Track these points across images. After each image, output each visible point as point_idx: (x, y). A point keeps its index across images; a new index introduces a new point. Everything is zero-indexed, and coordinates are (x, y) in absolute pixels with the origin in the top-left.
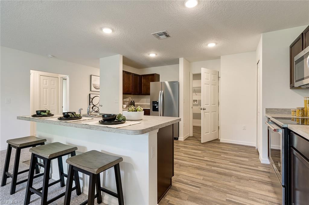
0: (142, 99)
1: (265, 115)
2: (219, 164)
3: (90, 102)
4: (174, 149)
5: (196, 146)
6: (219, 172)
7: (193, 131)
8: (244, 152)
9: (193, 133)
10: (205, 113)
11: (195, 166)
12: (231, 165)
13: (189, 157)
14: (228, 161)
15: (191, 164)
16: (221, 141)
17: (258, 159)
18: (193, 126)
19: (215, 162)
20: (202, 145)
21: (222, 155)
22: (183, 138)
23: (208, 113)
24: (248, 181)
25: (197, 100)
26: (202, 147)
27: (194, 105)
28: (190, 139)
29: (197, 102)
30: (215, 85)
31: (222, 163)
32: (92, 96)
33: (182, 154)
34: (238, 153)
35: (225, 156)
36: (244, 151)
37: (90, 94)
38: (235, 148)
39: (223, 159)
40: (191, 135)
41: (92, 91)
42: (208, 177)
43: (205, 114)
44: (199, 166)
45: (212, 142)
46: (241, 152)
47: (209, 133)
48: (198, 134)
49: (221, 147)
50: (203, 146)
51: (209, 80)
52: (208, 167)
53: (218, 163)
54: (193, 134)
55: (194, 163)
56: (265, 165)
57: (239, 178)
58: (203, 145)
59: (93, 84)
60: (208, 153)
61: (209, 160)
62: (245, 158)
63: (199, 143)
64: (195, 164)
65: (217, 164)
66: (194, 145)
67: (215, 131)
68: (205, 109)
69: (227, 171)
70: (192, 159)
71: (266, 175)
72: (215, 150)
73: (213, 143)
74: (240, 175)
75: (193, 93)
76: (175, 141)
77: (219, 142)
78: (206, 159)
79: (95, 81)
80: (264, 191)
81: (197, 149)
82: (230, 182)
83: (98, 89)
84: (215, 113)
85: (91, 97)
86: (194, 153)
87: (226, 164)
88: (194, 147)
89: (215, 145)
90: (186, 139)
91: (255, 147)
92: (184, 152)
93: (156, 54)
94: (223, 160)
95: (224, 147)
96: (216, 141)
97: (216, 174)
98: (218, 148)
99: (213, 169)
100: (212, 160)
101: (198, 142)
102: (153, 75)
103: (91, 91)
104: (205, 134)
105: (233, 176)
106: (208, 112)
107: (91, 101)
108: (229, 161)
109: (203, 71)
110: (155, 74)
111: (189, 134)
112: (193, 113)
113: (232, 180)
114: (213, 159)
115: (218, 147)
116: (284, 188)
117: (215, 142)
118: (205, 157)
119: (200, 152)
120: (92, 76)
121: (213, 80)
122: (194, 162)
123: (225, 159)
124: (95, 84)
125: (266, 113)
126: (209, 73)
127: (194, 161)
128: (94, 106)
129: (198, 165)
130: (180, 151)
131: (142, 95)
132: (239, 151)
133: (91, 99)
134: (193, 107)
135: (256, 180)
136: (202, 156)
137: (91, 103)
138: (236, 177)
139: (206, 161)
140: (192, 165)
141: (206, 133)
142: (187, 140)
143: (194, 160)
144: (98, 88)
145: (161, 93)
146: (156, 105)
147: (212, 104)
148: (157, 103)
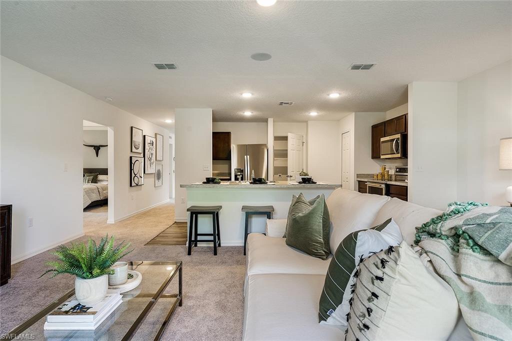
1: (356, 179)
3: (131, 170)
30: (300, 151)
32: (134, 160)
41: (133, 152)
59: (133, 141)
79: (135, 136)
83: (137, 149)
85: (132, 162)
103: (131, 151)
107: (132, 168)
121: (298, 145)
124: (135, 142)
126: (294, 139)
128: (135, 175)
133: (133, 165)
137: (132, 172)
144: (137, 147)
145: (247, 158)
146: (239, 173)
147: (297, 171)
148: (242, 171)
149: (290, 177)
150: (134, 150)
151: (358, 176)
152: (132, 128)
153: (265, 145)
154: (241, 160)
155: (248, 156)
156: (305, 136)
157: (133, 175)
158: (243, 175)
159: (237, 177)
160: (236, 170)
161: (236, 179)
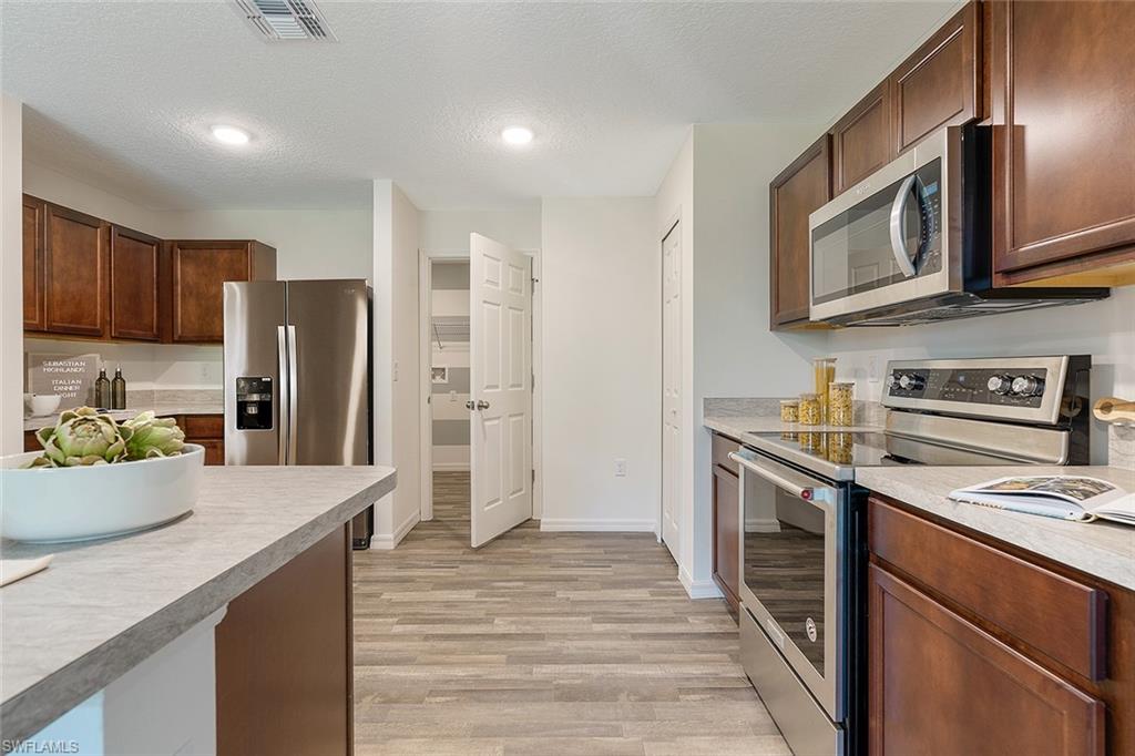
0: (177, 363)
1: (703, 421)
2: (556, 644)
4: (355, 601)
5: (451, 564)
6: (564, 686)
7: (434, 494)
8: (629, 561)
9: (435, 503)
10: (487, 423)
11: (458, 681)
12: (600, 636)
13: (427, 638)
14: (585, 619)
15: (441, 672)
16: (543, 528)
17: (675, 583)
18: (434, 473)
19: (540, 637)
20: (475, 557)
21: (560, 594)
22: (391, 536)
23: (496, 422)
24: (678, 700)
25: (444, 370)
26: (475, 569)
27: (436, 389)
28: (421, 538)
29: (443, 377)
30: (521, 310)
31: (565, 636)
33: (392, 625)
34: (608, 572)
35: (574, 595)
36: (626, 557)
38: (597, 551)
39: (567, 609)
40: (427, 516)
42: (527, 732)
43: (483, 426)
44: (478, 679)
45: (512, 538)
46: (620, 561)
47: (500, 502)
48: (450, 507)
49: (548, 556)
50: (479, 562)
51: (500, 288)
52: (515, 673)
53: (553, 636)
54: (434, 510)
55: (452, 664)
56: (702, 606)
57: (644, 699)
58: (481, 557)
60: (503, 596)
61: (513, 629)
62: (636, 587)
63: (461, 551)
64: (459, 672)
65: (551, 645)
66: (441, 563)
67: (521, 490)
68: (486, 407)
69: (594, 670)
70: (444, 645)
71: (722, 652)
72: (528, 573)
73: (514, 542)
74: (643, 679)
75: (432, 340)
76: (356, 557)
77: (535, 530)
78: (501, 630)
80: (740, 734)
81: (458, 583)
82: (617, 732)
84: (519, 418)
86: (449, 604)
87: (581, 636)
88: (442, 573)
89: (525, 548)
90: (405, 539)
91: (652, 536)
92: (399, 610)
94: (568, 614)
95: (558, 550)
96: (525, 529)
97: (556, 705)
98: (537, 563)
99: (540, 677)
100: (529, 629)
101: (456, 543)
102: (240, 246)
104: (486, 509)
105: (621, 690)
106: (495, 418)
108: (590, 618)
109: (479, 250)
110: (254, 241)
111: (418, 511)
112: (433, 421)
113: (626, 719)
114: (528, 623)
115: (537, 556)
116: (842, 732)
117: (522, 537)
118: (497, 615)
119: (469, 595)
121: (512, 289)
122: (453, 658)
123: (574, 609)
125: (705, 416)
126: (499, 260)
127: (452, 652)
129: (472, 671)
130: (381, 611)
131: (174, 342)
132: (613, 561)
134: (435, 397)
135: (703, 685)
136: (481, 614)
138: (632, 698)
139: (504, 636)
140: (447, 682)
141: (489, 504)
142: (410, 544)
143: (451, 645)
145: (288, 334)
146: (255, 397)
147: (511, 383)
148: (267, 388)
149: (479, 406)
153: (361, 285)
154: (263, 346)
155: (292, 329)
158: (270, 402)
159: (245, 410)
160: (242, 384)
161: (243, 421)
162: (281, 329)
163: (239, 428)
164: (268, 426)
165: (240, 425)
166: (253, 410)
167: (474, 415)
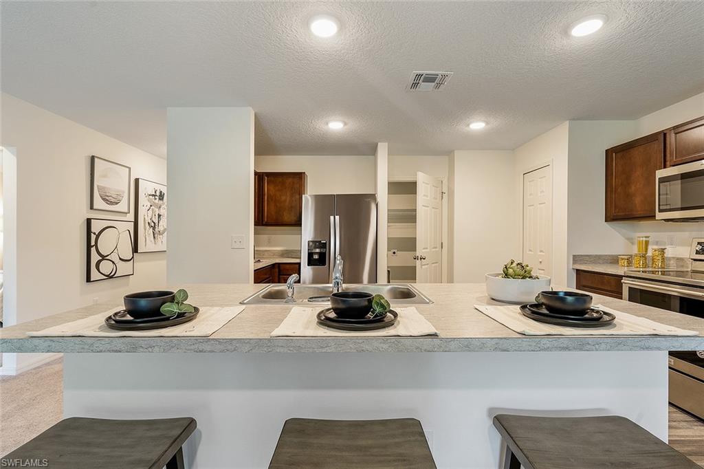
3: (89, 247)
10: (425, 266)
30: (437, 209)
32: (96, 227)
37: (89, 221)
41: (96, 210)
43: (421, 269)
51: (429, 198)
59: (98, 186)
68: (423, 259)
79: (105, 176)
83: (112, 203)
84: (436, 265)
85: (93, 230)
93: (345, 124)
103: (92, 208)
107: (93, 243)
120: (96, 159)
121: (434, 198)
124: (104, 188)
126: (428, 184)
128: (104, 258)
133: (93, 237)
137: (93, 249)
144: (113, 200)
145: (335, 220)
146: (318, 250)
147: (433, 246)
148: (323, 246)
149: (421, 259)
150: (99, 204)
151: (576, 259)
152: (93, 158)
153: (373, 197)
154: (322, 225)
155: (337, 217)
156: (445, 182)
157: (95, 258)
158: (325, 253)
159: (312, 257)
160: (311, 244)
161: (311, 262)
162: (332, 218)
163: (308, 265)
164: (324, 264)
165: (309, 264)
166: (316, 257)
167: (418, 262)
